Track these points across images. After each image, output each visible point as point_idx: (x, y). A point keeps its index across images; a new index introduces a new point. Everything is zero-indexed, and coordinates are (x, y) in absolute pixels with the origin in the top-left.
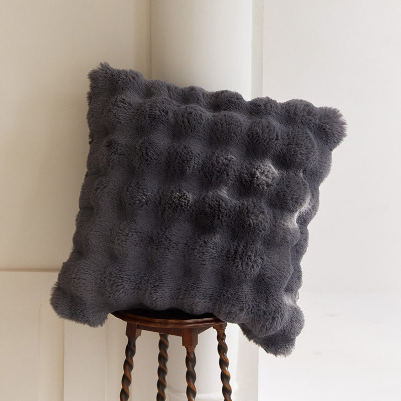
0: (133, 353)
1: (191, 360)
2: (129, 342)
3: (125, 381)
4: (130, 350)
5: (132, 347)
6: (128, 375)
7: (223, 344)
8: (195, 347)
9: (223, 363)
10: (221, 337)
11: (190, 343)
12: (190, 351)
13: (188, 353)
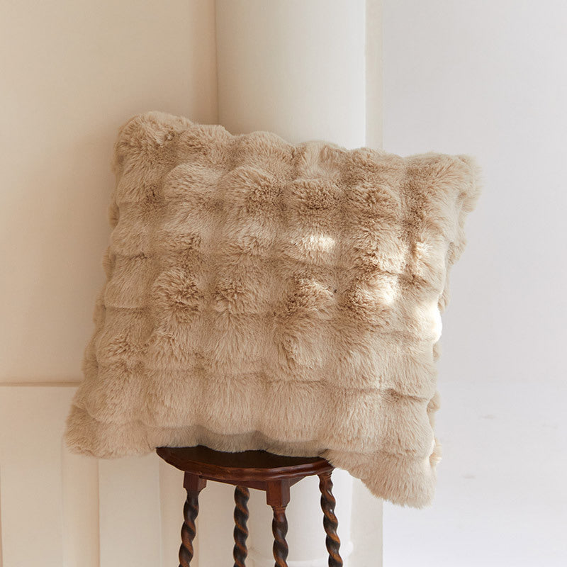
0: (195, 513)
1: (280, 526)
2: (189, 498)
3: (184, 555)
4: (191, 509)
5: (193, 505)
6: (187, 546)
7: (328, 496)
8: (286, 506)
9: (330, 523)
10: (325, 486)
11: (278, 500)
12: (278, 512)
13: (275, 515)
